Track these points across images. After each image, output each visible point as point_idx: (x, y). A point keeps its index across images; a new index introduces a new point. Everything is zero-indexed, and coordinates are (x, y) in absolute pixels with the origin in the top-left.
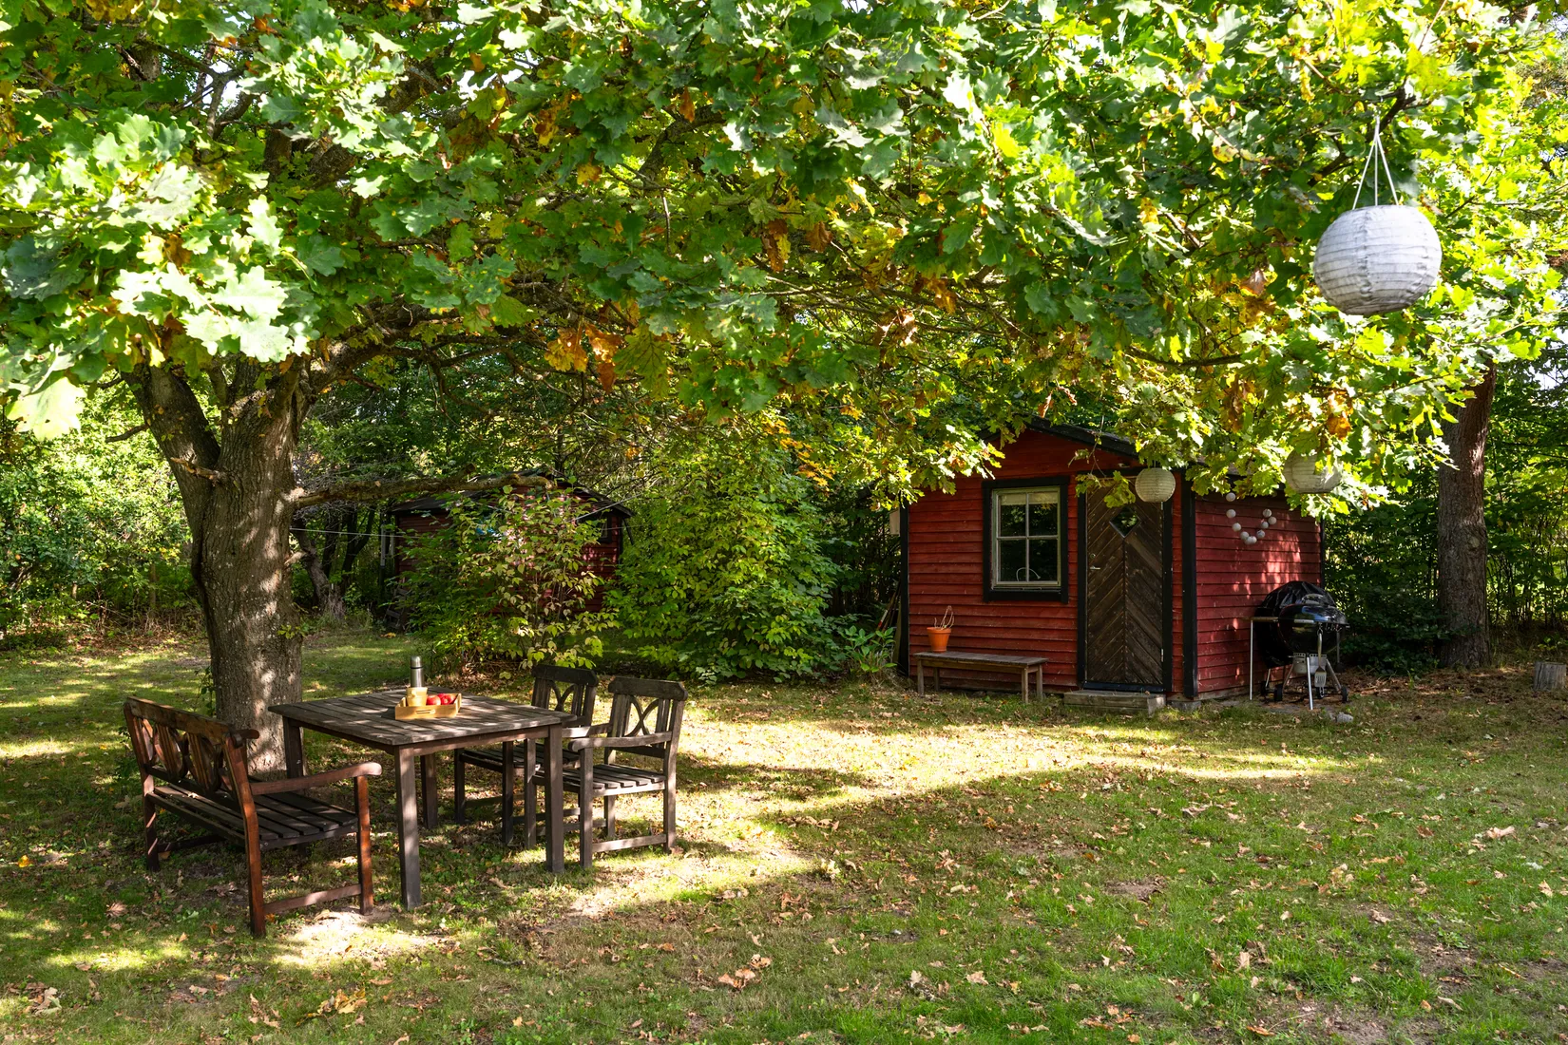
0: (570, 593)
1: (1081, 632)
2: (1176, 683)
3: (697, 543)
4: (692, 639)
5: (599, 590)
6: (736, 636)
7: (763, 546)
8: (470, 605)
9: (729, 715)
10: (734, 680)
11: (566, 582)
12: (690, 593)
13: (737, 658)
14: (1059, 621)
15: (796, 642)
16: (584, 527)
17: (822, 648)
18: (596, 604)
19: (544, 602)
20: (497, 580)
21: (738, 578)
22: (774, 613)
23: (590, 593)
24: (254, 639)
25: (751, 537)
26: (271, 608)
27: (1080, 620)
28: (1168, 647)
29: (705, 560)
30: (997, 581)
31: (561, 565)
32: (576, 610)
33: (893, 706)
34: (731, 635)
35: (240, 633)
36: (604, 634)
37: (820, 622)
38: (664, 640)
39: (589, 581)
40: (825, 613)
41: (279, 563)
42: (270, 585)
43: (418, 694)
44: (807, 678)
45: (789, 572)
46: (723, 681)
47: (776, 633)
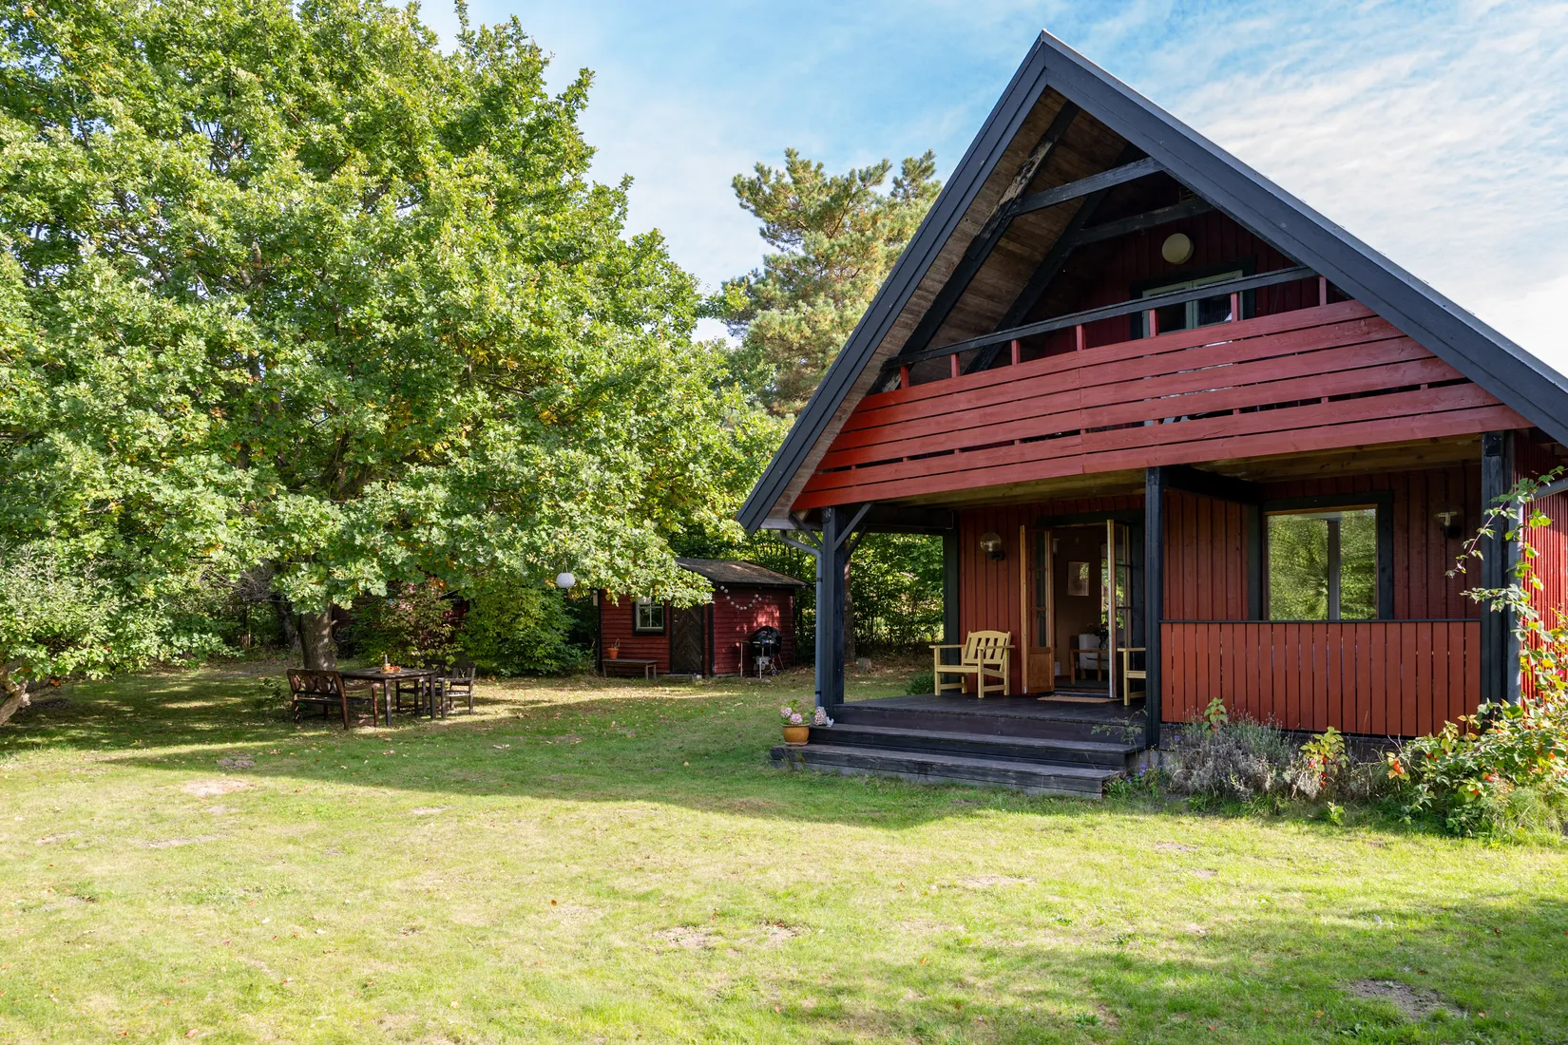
0: (436, 635)
1: (671, 648)
2: (706, 671)
3: (502, 610)
4: (499, 656)
5: (453, 633)
6: (521, 654)
7: (533, 611)
8: (388, 641)
9: (512, 688)
10: (518, 675)
11: (435, 629)
12: (499, 634)
13: (522, 664)
14: (663, 643)
15: (549, 656)
16: (444, 602)
17: (563, 659)
18: (451, 640)
19: (425, 639)
20: (401, 629)
21: (521, 627)
22: (539, 643)
23: (448, 634)
24: (320, 651)
25: (527, 606)
26: (326, 640)
27: (671, 644)
28: (703, 654)
29: (506, 618)
30: (638, 626)
31: (433, 621)
32: (441, 643)
33: (589, 683)
34: (520, 654)
35: (315, 649)
36: (455, 654)
37: (563, 646)
38: (486, 657)
39: (447, 629)
40: (566, 643)
41: (328, 625)
42: (325, 632)
43: (387, 666)
44: (554, 673)
45: (546, 624)
46: (513, 675)
47: (539, 652)
